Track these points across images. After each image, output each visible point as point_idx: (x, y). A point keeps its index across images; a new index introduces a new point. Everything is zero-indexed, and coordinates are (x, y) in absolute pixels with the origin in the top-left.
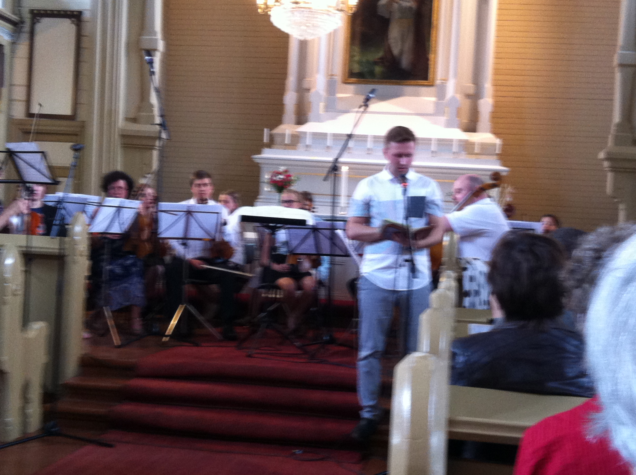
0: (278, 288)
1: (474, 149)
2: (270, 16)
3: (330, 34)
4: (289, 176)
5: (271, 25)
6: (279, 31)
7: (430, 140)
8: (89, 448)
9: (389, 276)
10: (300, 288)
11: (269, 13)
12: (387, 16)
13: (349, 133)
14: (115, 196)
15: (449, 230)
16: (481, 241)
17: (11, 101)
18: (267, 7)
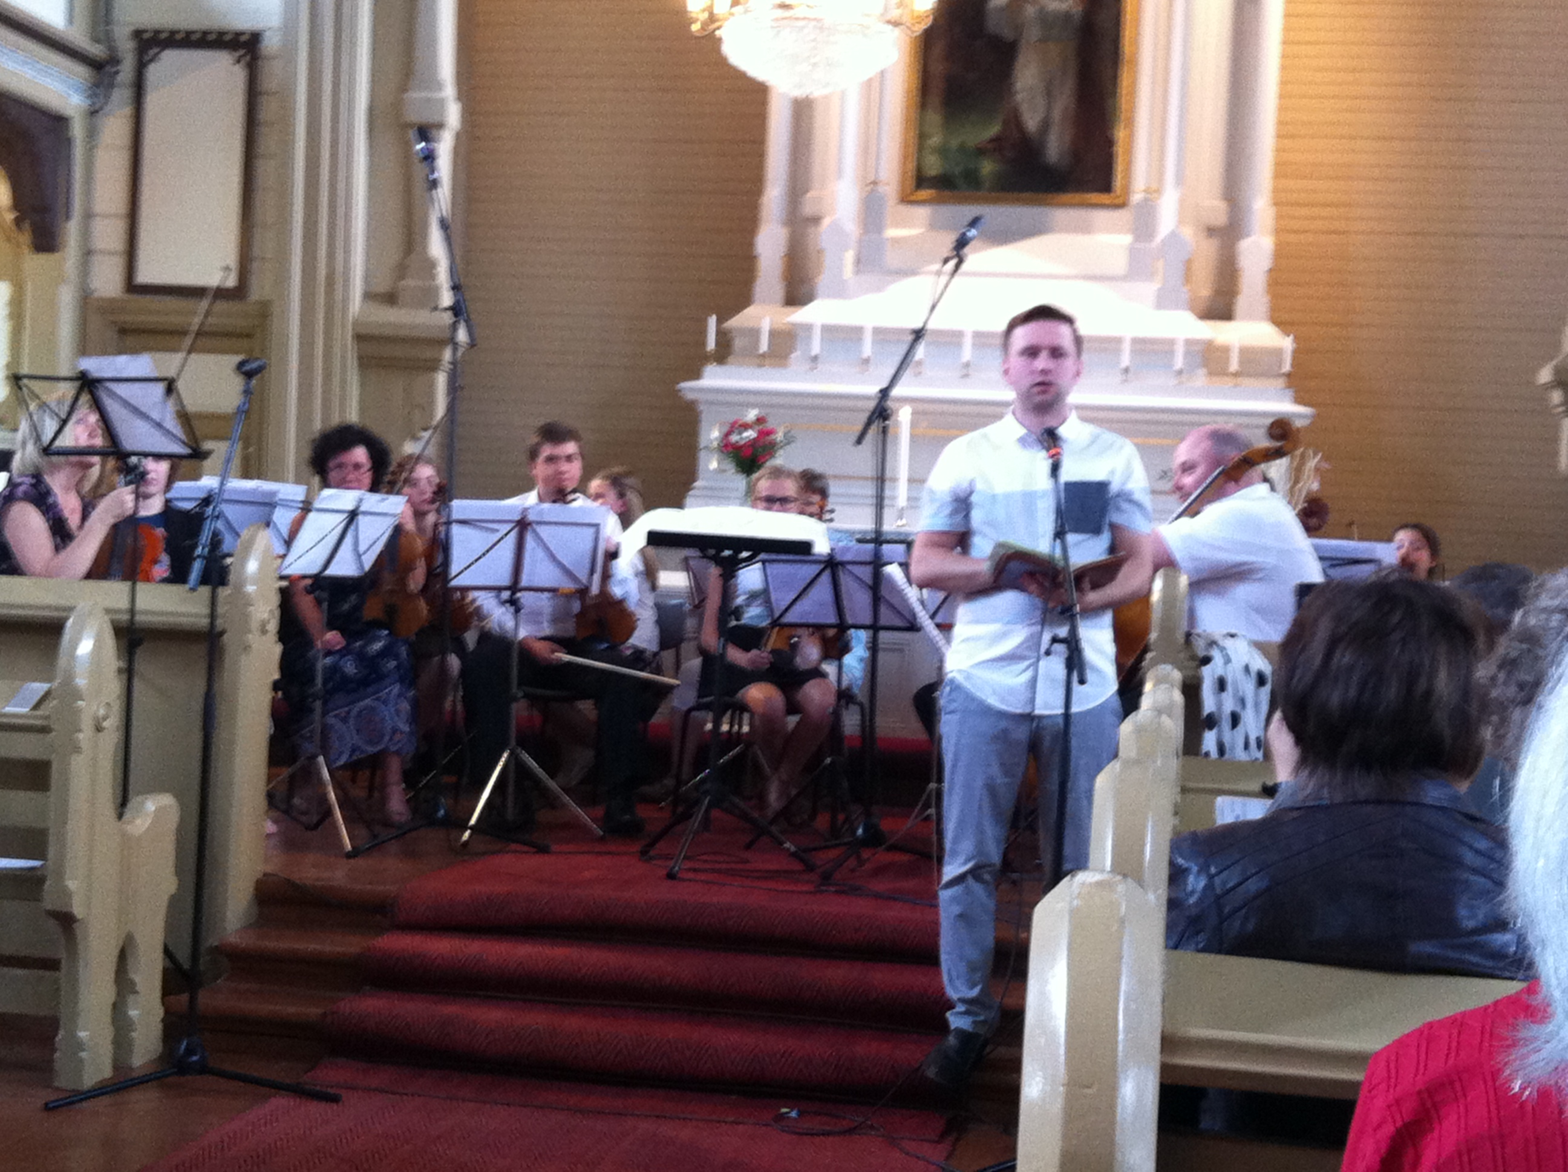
0: (742, 708)
1: (1227, 360)
2: (720, 40)
3: (869, 83)
4: (769, 433)
5: (722, 62)
6: (741, 76)
7: (1118, 341)
8: (280, 1102)
9: (1015, 678)
10: (793, 707)
11: (717, 33)
12: (1007, 34)
13: (918, 325)
14: (343, 484)
15: (1165, 563)
16: (1243, 591)
17: (87, 253)
18: (712, 18)
